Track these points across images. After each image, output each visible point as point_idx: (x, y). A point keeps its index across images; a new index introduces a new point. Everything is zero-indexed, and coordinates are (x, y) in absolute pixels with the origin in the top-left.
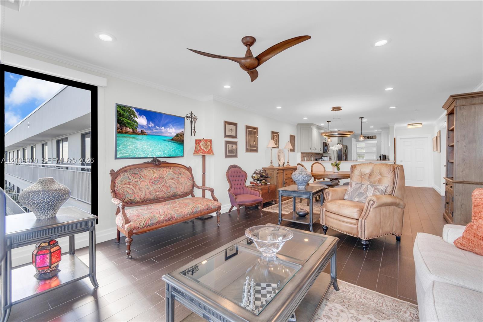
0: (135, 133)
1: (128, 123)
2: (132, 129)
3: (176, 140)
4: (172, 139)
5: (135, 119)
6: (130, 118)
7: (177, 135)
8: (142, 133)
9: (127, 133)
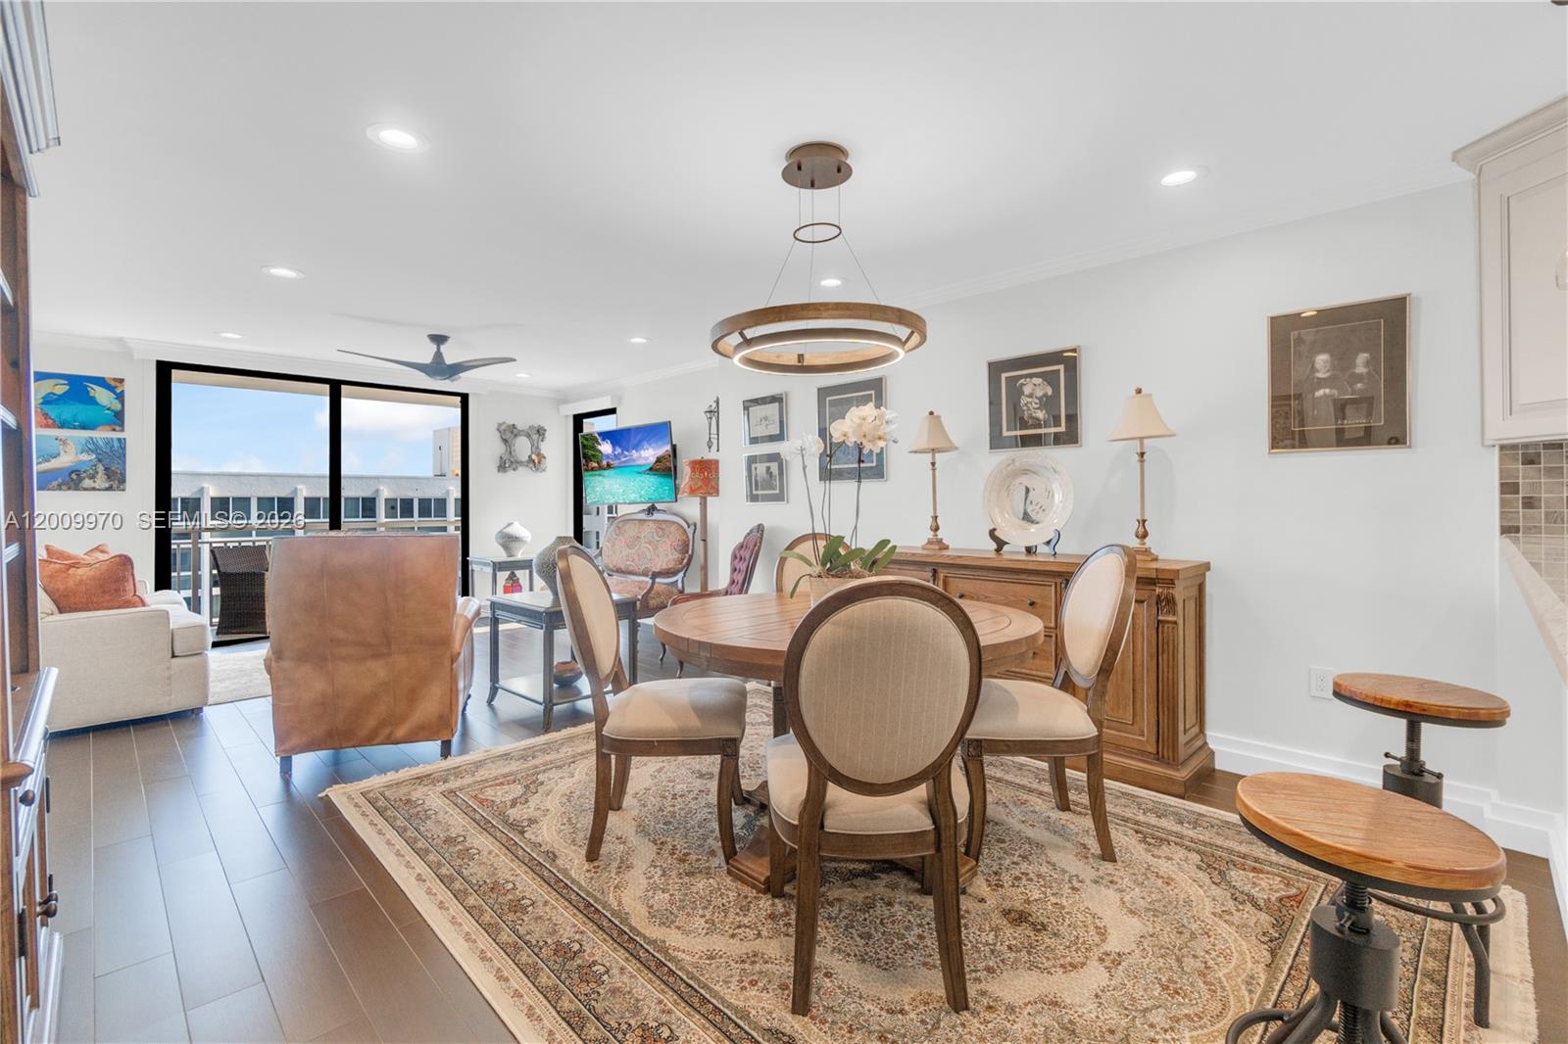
0: (601, 468)
1: (593, 455)
2: (598, 463)
3: (656, 470)
4: (651, 469)
5: (599, 447)
6: (594, 448)
7: (659, 460)
8: (609, 466)
9: (593, 469)
